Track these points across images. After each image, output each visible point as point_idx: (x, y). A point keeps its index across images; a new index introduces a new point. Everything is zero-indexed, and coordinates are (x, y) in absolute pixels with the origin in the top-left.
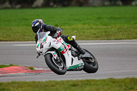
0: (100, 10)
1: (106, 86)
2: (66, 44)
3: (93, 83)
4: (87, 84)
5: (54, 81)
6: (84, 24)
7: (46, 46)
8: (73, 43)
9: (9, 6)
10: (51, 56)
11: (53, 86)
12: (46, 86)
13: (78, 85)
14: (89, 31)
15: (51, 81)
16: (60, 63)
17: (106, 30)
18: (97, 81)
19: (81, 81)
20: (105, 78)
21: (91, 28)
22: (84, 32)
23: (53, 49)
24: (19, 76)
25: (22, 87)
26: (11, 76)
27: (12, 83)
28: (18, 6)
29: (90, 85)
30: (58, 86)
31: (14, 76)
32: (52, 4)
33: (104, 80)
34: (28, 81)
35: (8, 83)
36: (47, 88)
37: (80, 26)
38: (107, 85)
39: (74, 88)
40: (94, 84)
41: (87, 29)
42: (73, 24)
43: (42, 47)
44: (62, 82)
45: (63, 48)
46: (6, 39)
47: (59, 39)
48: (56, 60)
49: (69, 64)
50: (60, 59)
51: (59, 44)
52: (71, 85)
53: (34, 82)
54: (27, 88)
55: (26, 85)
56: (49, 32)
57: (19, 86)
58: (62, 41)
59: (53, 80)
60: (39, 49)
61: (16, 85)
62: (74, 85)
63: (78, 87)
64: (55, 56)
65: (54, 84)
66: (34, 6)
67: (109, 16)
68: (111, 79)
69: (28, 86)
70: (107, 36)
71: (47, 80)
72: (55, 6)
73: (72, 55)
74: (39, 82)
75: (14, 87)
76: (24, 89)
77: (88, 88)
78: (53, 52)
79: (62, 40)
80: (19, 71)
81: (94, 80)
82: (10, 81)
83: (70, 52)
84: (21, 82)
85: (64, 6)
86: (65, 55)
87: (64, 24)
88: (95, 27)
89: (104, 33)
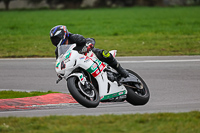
0: (180, 11)
1: (187, 123)
2: (99, 63)
3: (169, 118)
4: (160, 120)
5: (112, 115)
6: (156, 32)
7: (69, 65)
8: (110, 61)
9: (47, 6)
10: (77, 80)
11: (111, 122)
12: (101, 122)
13: (147, 121)
14: (164, 42)
15: (108, 116)
16: (90, 90)
17: (189, 40)
18: (175, 115)
19: (152, 116)
20: (187, 111)
21: (167, 38)
22: (156, 44)
23: (79, 70)
24: (61, 107)
25: (66, 124)
26: (50, 108)
27: (51, 118)
28: (60, 6)
29: (165, 120)
30: (118, 123)
31: (54, 108)
32: (109, 3)
33: (185, 115)
34: (74, 115)
35: (46, 118)
36: (102, 125)
37: (150, 35)
38: (190, 121)
39: (141, 125)
40: (171, 120)
41: (161, 40)
42: (139, 32)
43: (63, 67)
44: (125, 116)
45: (94, 68)
46: (42, 54)
47: (89, 54)
48: (84, 86)
49: (103, 92)
50: (89, 85)
51: (89, 62)
52: (136, 121)
53: (83, 117)
54: (73, 126)
55: (71, 121)
56: (75, 45)
57: (60, 123)
58: (95, 58)
59: (110, 113)
60: (59, 70)
61: (56, 121)
62: (142, 122)
63: (147, 125)
64: (83, 80)
65: (112, 120)
66: (83, 5)
67: (193, 21)
68: (196, 112)
69: (74, 123)
70: (190, 50)
71: (102, 114)
72: (114, 5)
73: (109, 78)
74: (90, 117)
75: (53, 123)
76: (68, 126)
77: (162, 125)
78: (79, 75)
79: (94, 56)
80: (61, 100)
81: (170, 114)
82: (48, 116)
83: (105, 75)
84: (64, 117)
85: (128, 5)
86: (98, 78)
87: (127, 32)
88: (171, 36)
89: (185, 46)
